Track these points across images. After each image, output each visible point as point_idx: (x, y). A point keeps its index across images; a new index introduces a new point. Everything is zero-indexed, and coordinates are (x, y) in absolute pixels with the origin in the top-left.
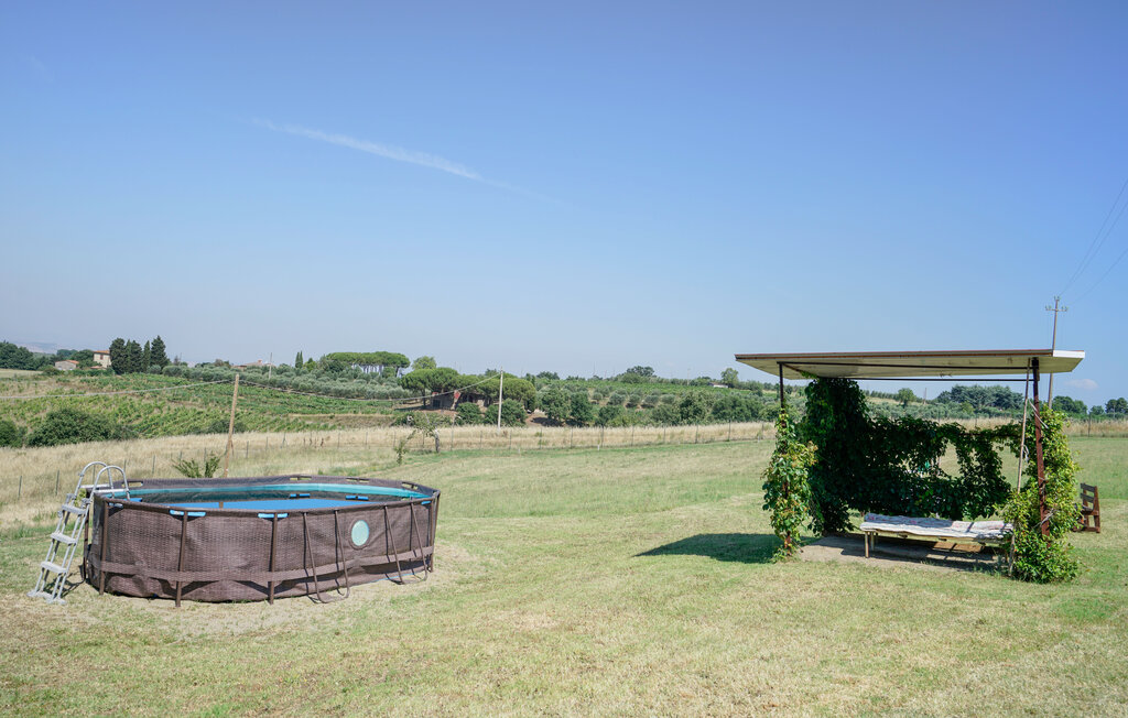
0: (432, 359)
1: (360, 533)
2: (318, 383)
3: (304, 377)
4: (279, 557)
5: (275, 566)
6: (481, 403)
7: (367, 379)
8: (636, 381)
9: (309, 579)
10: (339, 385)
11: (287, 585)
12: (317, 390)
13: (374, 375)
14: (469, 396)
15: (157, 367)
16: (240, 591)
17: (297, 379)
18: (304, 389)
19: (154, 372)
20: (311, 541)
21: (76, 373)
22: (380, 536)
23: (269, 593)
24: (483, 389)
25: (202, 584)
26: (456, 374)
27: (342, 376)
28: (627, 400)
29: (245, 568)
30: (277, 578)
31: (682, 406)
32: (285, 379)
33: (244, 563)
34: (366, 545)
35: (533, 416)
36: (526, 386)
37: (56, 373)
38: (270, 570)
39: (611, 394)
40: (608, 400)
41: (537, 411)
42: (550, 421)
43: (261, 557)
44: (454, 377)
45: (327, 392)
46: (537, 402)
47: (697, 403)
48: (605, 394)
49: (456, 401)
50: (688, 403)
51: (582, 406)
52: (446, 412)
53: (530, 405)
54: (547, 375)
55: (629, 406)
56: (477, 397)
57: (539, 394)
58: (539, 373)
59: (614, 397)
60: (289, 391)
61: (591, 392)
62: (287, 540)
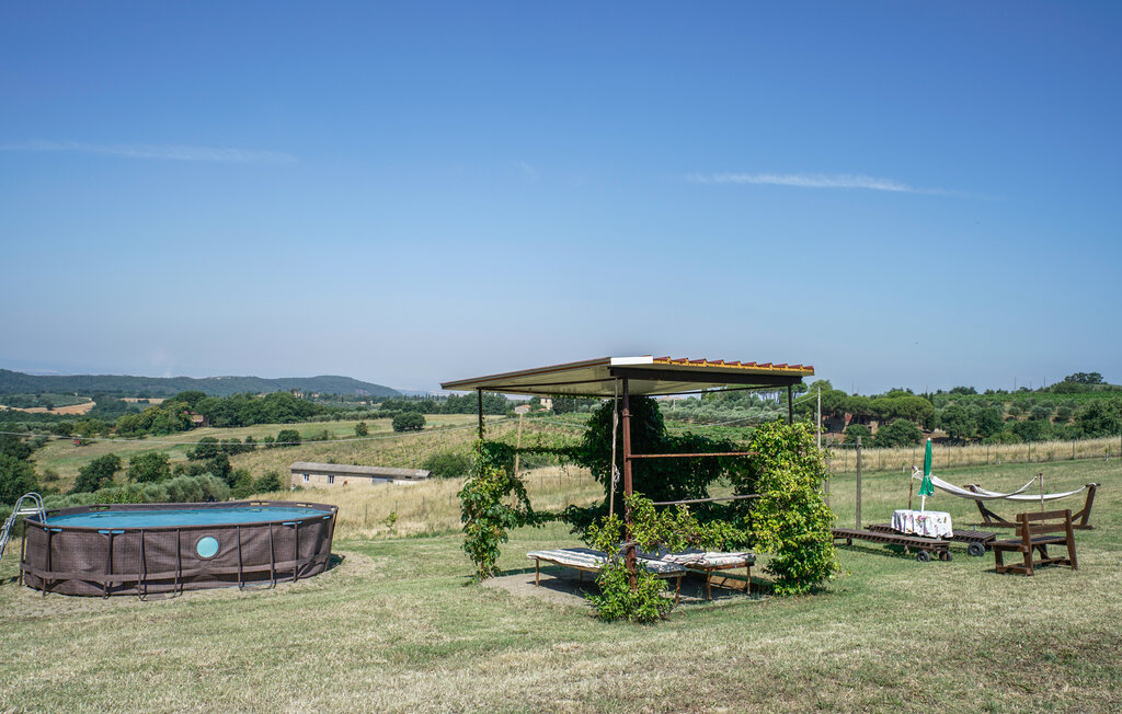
0: (827, 382)
1: (207, 547)
2: (716, 413)
3: (704, 407)
4: (118, 563)
5: (115, 571)
6: (874, 424)
7: (761, 406)
8: (1072, 390)
9: (145, 582)
10: (735, 414)
11: (127, 585)
12: (715, 420)
13: (769, 402)
14: (861, 418)
15: (586, 406)
16: (84, 588)
17: (697, 411)
18: (703, 419)
19: (583, 411)
20: (149, 553)
21: (528, 415)
22: (233, 550)
23: (110, 591)
24: (874, 409)
25: (61, 581)
26: (845, 395)
27: (739, 405)
28: (1055, 414)
29: (90, 570)
30: (116, 580)
31: (1085, 418)
32: (687, 411)
33: (89, 567)
34: (214, 557)
35: (934, 436)
36: (921, 404)
37: (515, 416)
38: (112, 573)
39: (1033, 407)
40: (1029, 414)
41: (936, 430)
42: (952, 440)
43: (102, 562)
44: (843, 400)
45: (723, 420)
46: (938, 421)
47: (1105, 413)
48: (1025, 409)
49: (847, 423)
50: (1093, 414)
51: (990, 423)
52: (836, 435)
53: (929, 424)
54: (963, 391)
55: (1057, 420)
56: (870, 418)
57: (940, 411)
58: (951, 389)
59: (1037, 411)
60: (691, 422)
61: (1008, 406)
62: (125, 551)
